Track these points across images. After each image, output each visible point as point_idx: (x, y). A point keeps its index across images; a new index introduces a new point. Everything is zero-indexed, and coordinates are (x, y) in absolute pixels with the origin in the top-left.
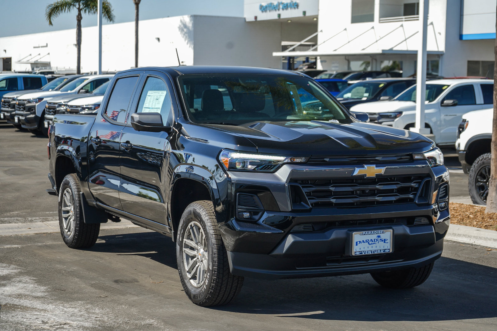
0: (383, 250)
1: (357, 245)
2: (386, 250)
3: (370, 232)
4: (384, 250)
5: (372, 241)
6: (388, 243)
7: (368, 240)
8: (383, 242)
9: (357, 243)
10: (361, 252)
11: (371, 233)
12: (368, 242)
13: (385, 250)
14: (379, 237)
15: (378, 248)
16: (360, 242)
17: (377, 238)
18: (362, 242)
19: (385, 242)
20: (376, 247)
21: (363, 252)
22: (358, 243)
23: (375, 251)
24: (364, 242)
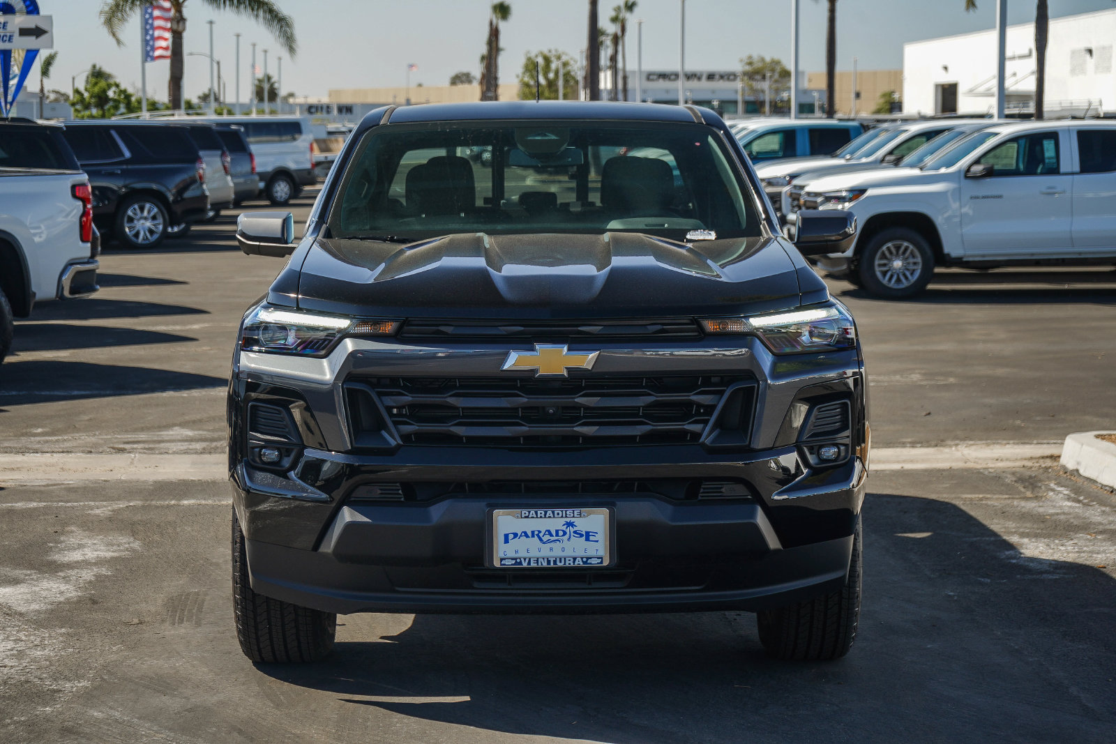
0: (582, 558)
1: (506, 541)
2: (591, 558)
3: (543, 513)
4: (585, 560)
5: (551, 535)
6: (597, 541)
7: (540, 532)
8: (584, 537)
9: (506, 536)
10: (518, 560)
11: (545, 515)
12: (538, 535)
13: (588, 558)
14: (570, 524)
15: (569, 553)
16: (515, 535)
17: (564, 528)
18: (521, 536)
19: (587, 539)
20: (563, 549)
21: (525, 559)
22: (511, 536)
23: (558, 560)
24: (527, 536)
